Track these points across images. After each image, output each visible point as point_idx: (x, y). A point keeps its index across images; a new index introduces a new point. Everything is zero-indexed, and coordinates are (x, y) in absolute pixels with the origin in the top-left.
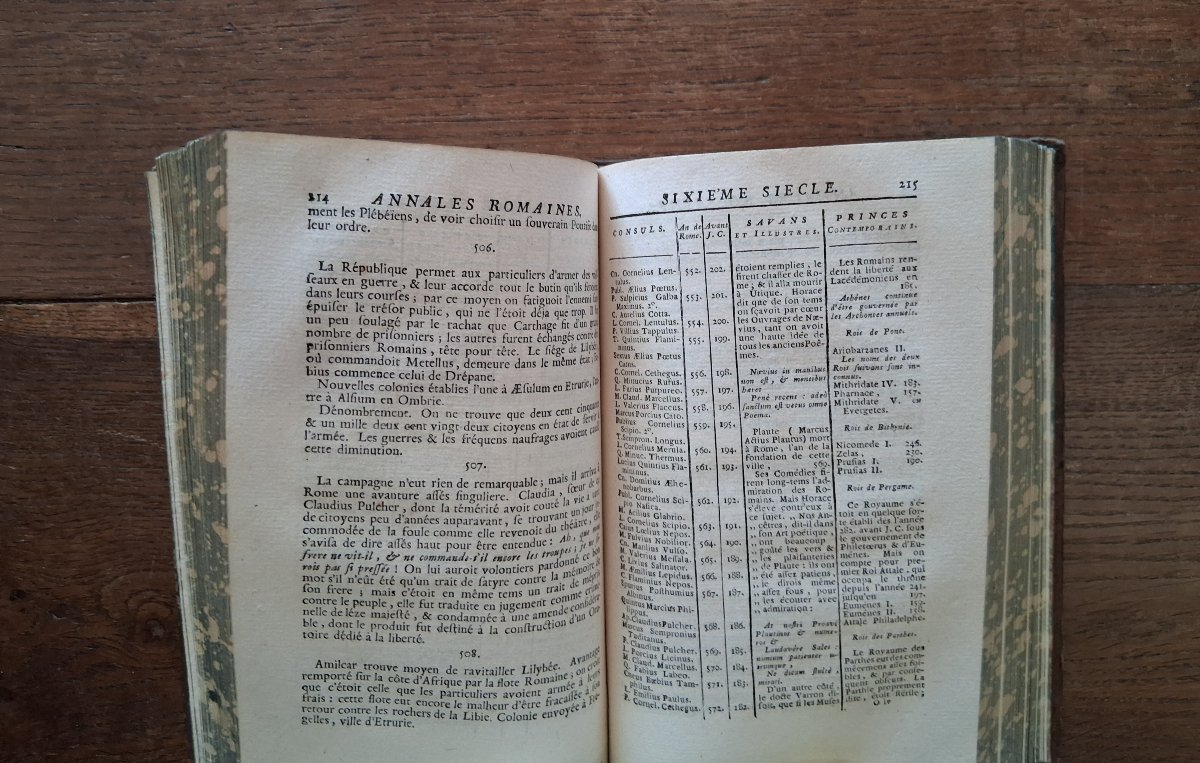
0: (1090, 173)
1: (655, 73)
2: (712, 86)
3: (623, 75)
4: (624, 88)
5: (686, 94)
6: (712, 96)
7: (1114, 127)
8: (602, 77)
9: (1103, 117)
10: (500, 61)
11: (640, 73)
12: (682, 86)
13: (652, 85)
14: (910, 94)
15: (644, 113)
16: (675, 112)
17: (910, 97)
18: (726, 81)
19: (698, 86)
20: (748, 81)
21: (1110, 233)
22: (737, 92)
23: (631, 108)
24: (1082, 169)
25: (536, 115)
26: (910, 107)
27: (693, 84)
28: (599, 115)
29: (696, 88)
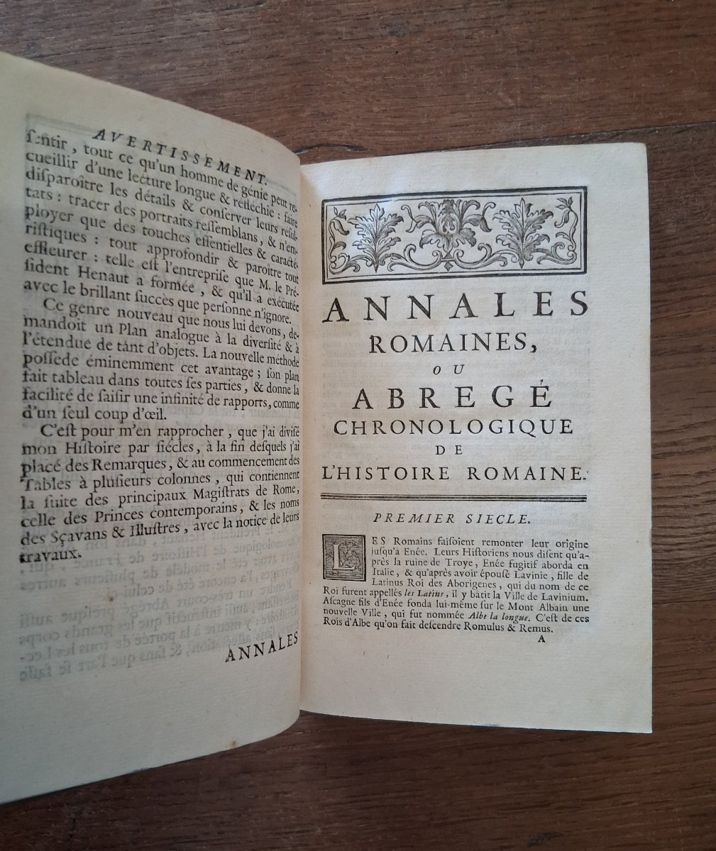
0: (522, 52)
1: (177, 7)
2: (221, 12)
3: (152, 11)
4: (154, 21)
5: (201, 20)
6: (223, 19)
7: (537, 15)
8: (137, 14)
9: (528, 9)
10: (59, 11)
11: (165, 9)
12: (199, 14)
13: (176, 16)
14: (375, 5)
15: (170, 37)
16: (194, 34)
17: (375, 7)
18: (231, 7)
19: (211, 13)
20: (249, 6)
21: (543, 97)
22: (241, 15)
23: (160, 34)
24: (516, 50)
25: (87, 48)
26: (376, 15)
27: (207, 12)
28: (136, 42)
29: (210, 15)
